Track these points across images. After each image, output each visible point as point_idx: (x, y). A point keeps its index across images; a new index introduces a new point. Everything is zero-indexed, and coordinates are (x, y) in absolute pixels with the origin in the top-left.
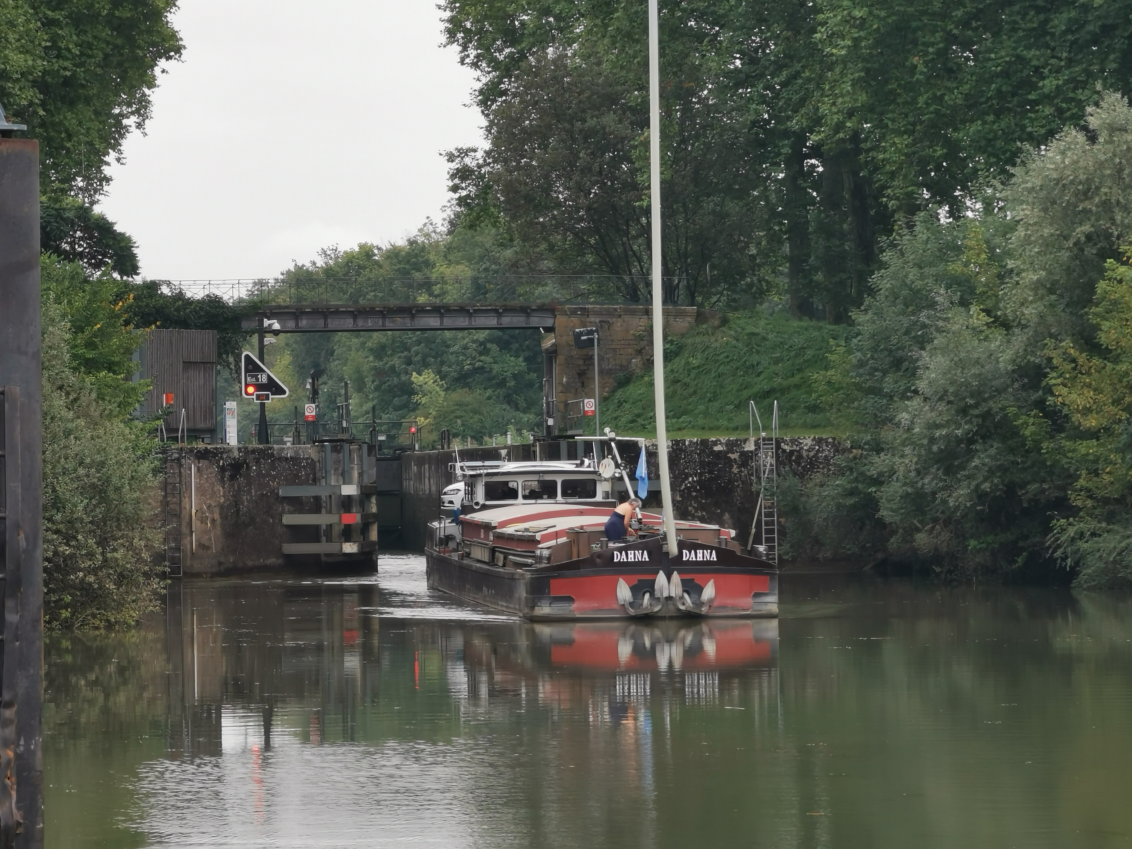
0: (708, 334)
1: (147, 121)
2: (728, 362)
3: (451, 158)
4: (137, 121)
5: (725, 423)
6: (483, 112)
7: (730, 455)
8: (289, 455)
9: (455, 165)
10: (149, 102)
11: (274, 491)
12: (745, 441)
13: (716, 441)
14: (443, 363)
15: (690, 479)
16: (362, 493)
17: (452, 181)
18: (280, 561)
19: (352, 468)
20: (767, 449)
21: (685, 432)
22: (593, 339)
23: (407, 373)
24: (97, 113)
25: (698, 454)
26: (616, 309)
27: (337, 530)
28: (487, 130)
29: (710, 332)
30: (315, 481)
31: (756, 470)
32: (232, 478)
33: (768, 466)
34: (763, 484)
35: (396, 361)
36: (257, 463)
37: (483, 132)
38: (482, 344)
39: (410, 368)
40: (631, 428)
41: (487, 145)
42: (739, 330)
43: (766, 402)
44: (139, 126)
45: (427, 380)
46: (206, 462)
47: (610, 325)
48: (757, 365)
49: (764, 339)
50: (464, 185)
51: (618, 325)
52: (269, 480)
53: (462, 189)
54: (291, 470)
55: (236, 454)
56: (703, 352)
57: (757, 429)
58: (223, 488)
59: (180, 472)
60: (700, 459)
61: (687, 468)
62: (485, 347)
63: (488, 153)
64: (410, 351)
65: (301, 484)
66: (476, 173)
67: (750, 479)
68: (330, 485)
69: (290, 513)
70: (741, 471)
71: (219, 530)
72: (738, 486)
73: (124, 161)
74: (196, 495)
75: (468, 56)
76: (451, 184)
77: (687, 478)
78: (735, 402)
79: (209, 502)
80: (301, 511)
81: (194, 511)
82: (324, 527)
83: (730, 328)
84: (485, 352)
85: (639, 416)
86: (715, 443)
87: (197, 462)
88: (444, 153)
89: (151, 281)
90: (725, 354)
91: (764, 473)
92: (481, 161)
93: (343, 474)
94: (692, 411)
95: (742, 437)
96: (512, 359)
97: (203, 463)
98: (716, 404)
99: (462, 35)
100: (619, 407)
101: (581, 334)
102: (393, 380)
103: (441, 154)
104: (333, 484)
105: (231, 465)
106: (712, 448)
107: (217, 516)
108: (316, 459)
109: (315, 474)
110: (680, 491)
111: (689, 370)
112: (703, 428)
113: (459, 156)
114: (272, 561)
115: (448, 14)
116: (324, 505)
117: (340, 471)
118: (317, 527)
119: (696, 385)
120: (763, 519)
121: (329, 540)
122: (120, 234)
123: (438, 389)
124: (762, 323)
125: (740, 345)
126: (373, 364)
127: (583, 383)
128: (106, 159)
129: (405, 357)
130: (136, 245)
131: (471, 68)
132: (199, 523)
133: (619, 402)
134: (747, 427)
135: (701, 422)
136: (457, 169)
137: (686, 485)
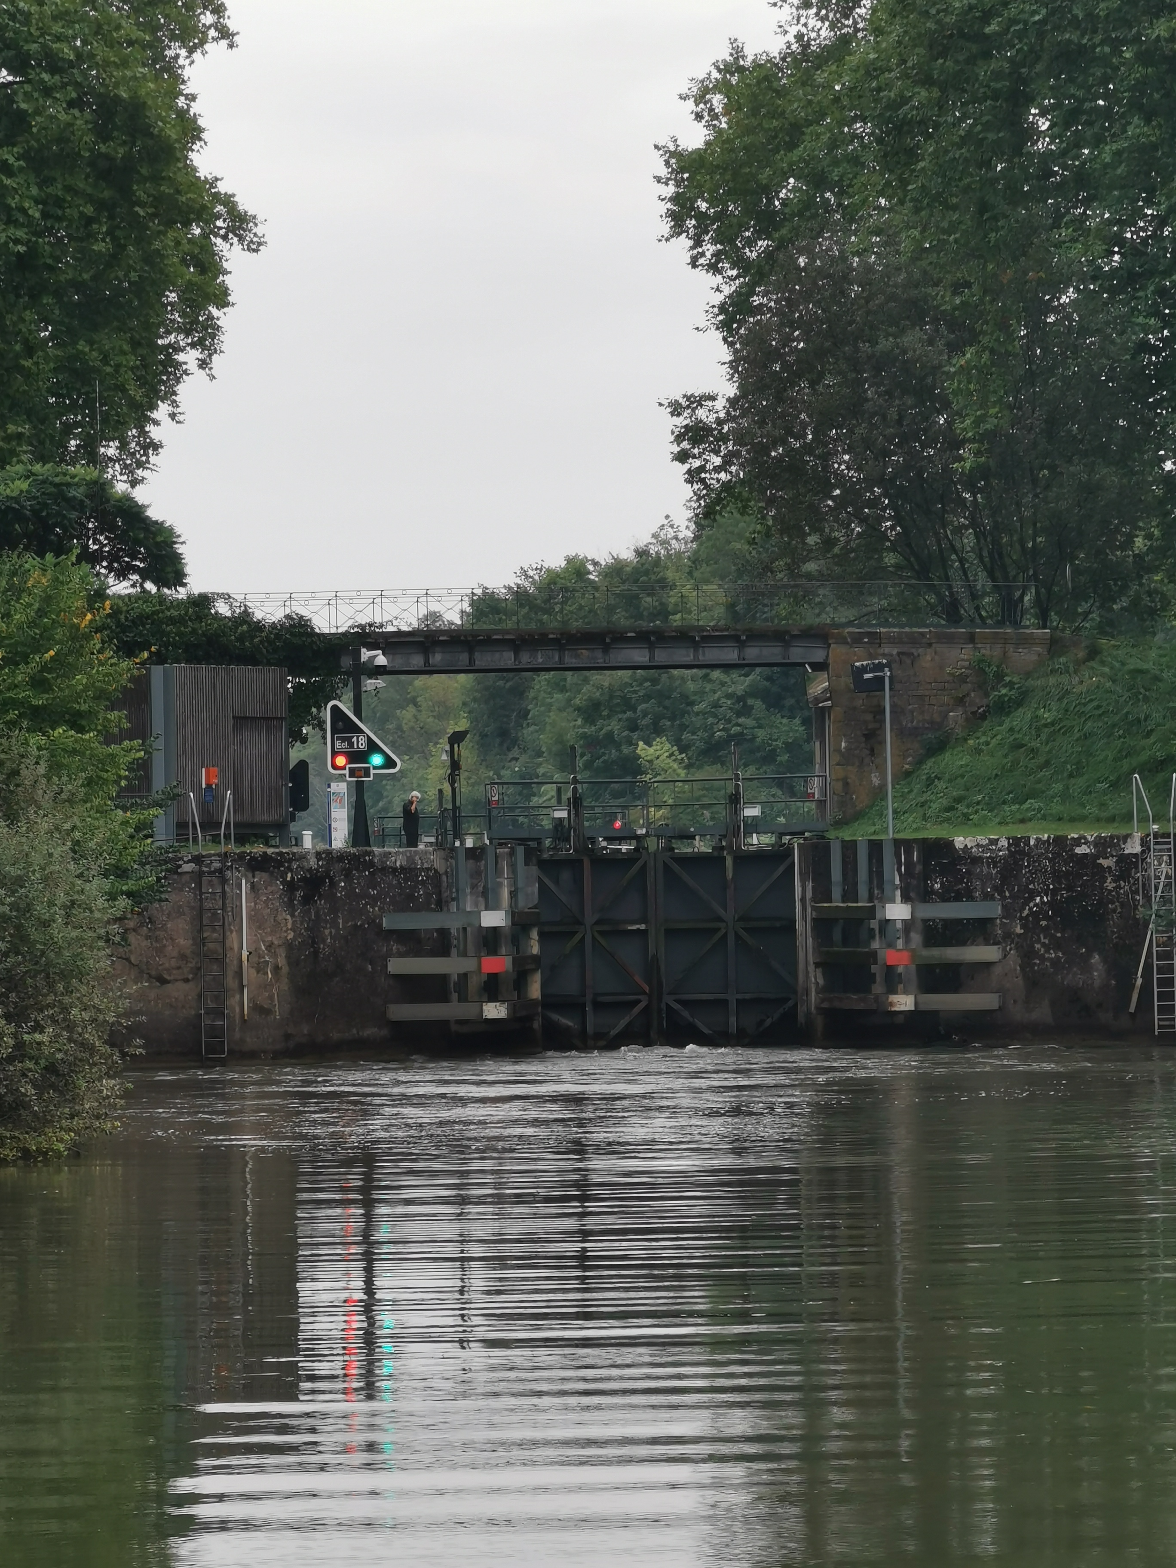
0: (1068, 672)
1: (215, 357)
2: (1100, 715)
3: (676, 409)
4: (200, 356)
5: (1095, 810)
6: (725, 339)
7: (1101, 861)
8: (398, 864)
9: (681, 421)
10: (219, 328)
11: (374, 921)
12: (1126, 838)
13: (1079, 838)
14: (683, 728)
15: (1038, 899)
16: (513, 924)
17: (678, 445)
18: (384, 1032)
19: (500, 885)
20: (1160, 850)
21: (1030, 825)
22: (882, 679)
23: (631, 743)
24: (135, 344)
25: (1050, 860)
26: (923, 634)
27: (474, 983)
28: (731, 367)
29: (1071, 669)
30: (441, 905)
31: (1144, 885)
32: (307, 900)
33: (1163, 878)
34: (1155, 907)
35: (614, 726)
36: (346, 876)
37: (725, 369)
38: (740, 699)
39: (635, 735)
40: (948, 820)
41: (731, 390)
42: (1117, 665)
43: (1160, 777)
44: (203, 364)
45: (658, 753)
46: (265, 875)
47: (914, 659)
48: (1146, 720)
49: (1157, 679)
50: (696, 451)
51: (927, 659)
52: (367, 904)
53: (694, 457)
54: (401, 888)
55: (313, 862)
56: (1060, 699)
57: (1143, 820)
58: (292, 916)
59: (224, 892)
60: (1053, 867)
61: (1033, 882)
62: (745, 704)
63: (733, 402)
64: (635, 711)
65: (418, 909)
66: (715, 432)
67: (1134, 899)
68: (464, 911)
69: (401, 955)
70: (1119, 887)
71: (285, 984)
72: (1114, 911)
73: (180, 418)
74: (249, 927)
75: (703, 254)
76: (676, 449)
77: (1032, 899)
78: (1111, 778)
79: (270, 938)
80: (418, 952)
81: (245, 954)
82: (455, 978)
83: (1103, 663)
84: (747, 711)
85: (959, 800)
86: (1077, 842)
87: (250, 875)
88: (665, 402)
89: (200, 595)
90: (1095, 704)
91: (1156, 890)
92: (722, 415)
93: (485, 894)
94: (1043, 792)
95: (1123, 832)
96: (785, 721)
97: (260, 878)
98: (1080, 782)
99: (693, 222)
100: (928, 786)
101: (864, 670)
102: (610, 754)
103: (661, 404)
104: (468, 909)
105: (304, 879)
106: (1072, 850)
107: (282, 961)
108: (441, 870)
109: (439, 894)
110: (1021, 918)
111: (1038, 729)
112: (1060, 819)
113: (688, 407)
114: (370, 1032)
115: (670, 190)
116: (455, 942)
117: (481, 889)
118: (443, 978)
119: (1050, 752)
120: (1155, 962)
121: (463, 998)
122: (156, 522)
123: (675, 766)
124: (1153, 654)
125: (1118, 689)
126: (581, 730)
127: (872, 750)
128: (155, 415)
129: (627, 720)
130: (181, 540)
131: (708, 271)
132: (253, 972)
133: (928, 779)
134: (1128, 818)
135: (1056, 808)
136: (686, 426)
137: (1031, 909)
